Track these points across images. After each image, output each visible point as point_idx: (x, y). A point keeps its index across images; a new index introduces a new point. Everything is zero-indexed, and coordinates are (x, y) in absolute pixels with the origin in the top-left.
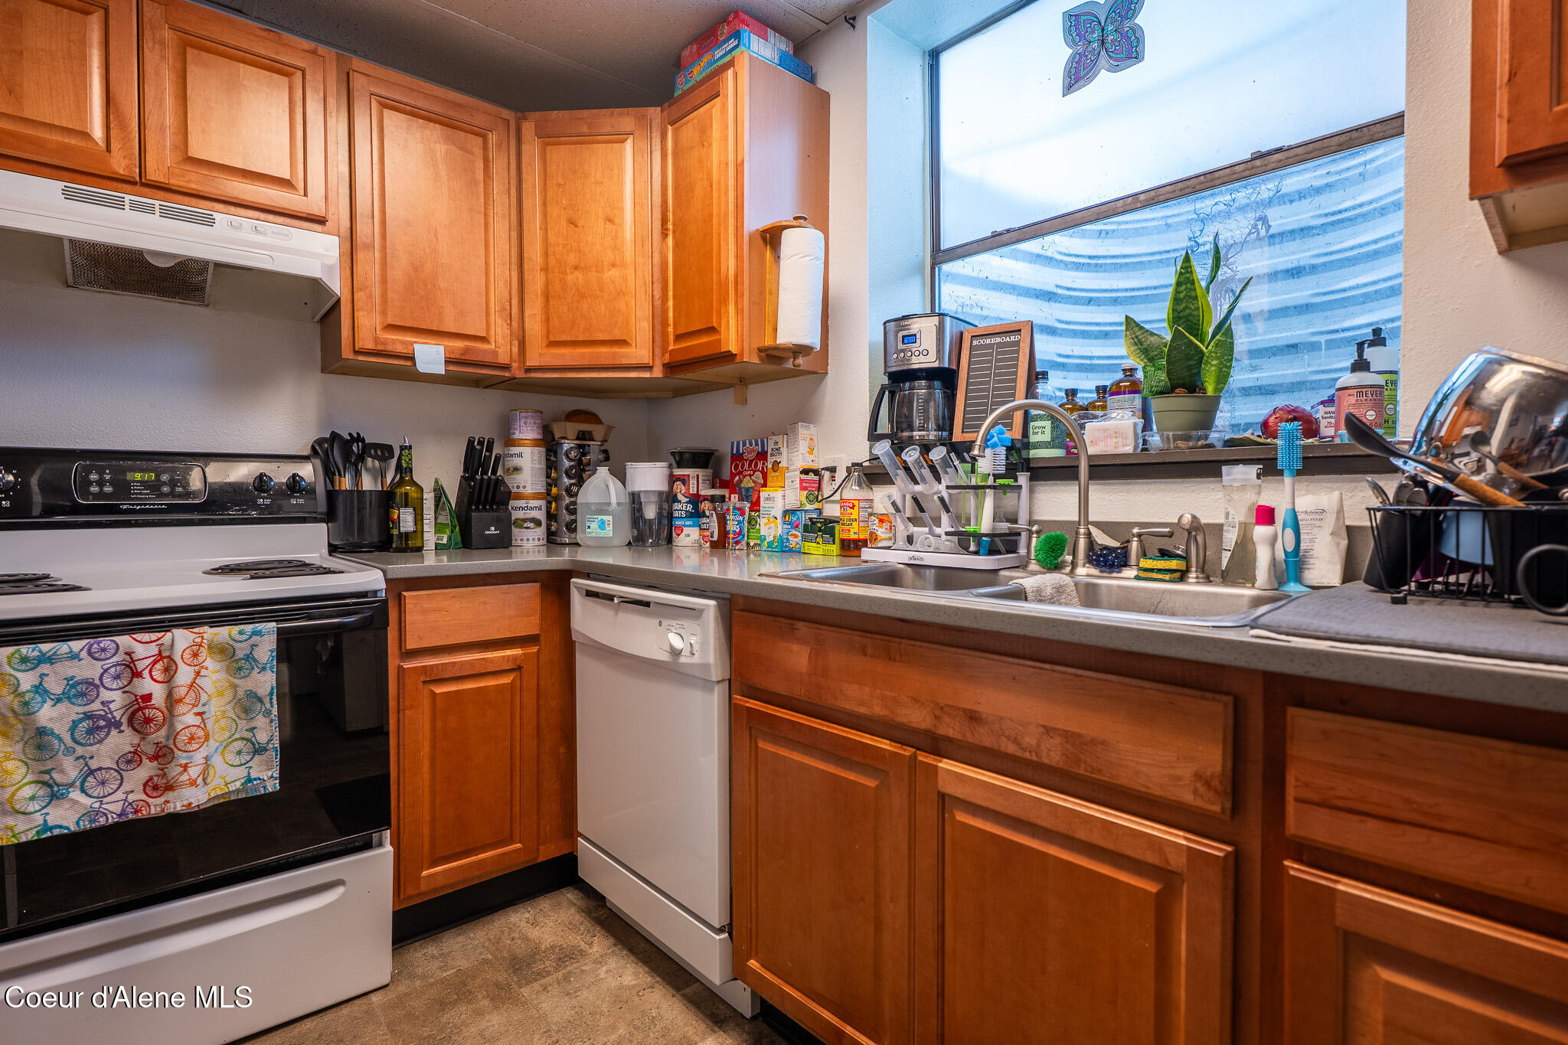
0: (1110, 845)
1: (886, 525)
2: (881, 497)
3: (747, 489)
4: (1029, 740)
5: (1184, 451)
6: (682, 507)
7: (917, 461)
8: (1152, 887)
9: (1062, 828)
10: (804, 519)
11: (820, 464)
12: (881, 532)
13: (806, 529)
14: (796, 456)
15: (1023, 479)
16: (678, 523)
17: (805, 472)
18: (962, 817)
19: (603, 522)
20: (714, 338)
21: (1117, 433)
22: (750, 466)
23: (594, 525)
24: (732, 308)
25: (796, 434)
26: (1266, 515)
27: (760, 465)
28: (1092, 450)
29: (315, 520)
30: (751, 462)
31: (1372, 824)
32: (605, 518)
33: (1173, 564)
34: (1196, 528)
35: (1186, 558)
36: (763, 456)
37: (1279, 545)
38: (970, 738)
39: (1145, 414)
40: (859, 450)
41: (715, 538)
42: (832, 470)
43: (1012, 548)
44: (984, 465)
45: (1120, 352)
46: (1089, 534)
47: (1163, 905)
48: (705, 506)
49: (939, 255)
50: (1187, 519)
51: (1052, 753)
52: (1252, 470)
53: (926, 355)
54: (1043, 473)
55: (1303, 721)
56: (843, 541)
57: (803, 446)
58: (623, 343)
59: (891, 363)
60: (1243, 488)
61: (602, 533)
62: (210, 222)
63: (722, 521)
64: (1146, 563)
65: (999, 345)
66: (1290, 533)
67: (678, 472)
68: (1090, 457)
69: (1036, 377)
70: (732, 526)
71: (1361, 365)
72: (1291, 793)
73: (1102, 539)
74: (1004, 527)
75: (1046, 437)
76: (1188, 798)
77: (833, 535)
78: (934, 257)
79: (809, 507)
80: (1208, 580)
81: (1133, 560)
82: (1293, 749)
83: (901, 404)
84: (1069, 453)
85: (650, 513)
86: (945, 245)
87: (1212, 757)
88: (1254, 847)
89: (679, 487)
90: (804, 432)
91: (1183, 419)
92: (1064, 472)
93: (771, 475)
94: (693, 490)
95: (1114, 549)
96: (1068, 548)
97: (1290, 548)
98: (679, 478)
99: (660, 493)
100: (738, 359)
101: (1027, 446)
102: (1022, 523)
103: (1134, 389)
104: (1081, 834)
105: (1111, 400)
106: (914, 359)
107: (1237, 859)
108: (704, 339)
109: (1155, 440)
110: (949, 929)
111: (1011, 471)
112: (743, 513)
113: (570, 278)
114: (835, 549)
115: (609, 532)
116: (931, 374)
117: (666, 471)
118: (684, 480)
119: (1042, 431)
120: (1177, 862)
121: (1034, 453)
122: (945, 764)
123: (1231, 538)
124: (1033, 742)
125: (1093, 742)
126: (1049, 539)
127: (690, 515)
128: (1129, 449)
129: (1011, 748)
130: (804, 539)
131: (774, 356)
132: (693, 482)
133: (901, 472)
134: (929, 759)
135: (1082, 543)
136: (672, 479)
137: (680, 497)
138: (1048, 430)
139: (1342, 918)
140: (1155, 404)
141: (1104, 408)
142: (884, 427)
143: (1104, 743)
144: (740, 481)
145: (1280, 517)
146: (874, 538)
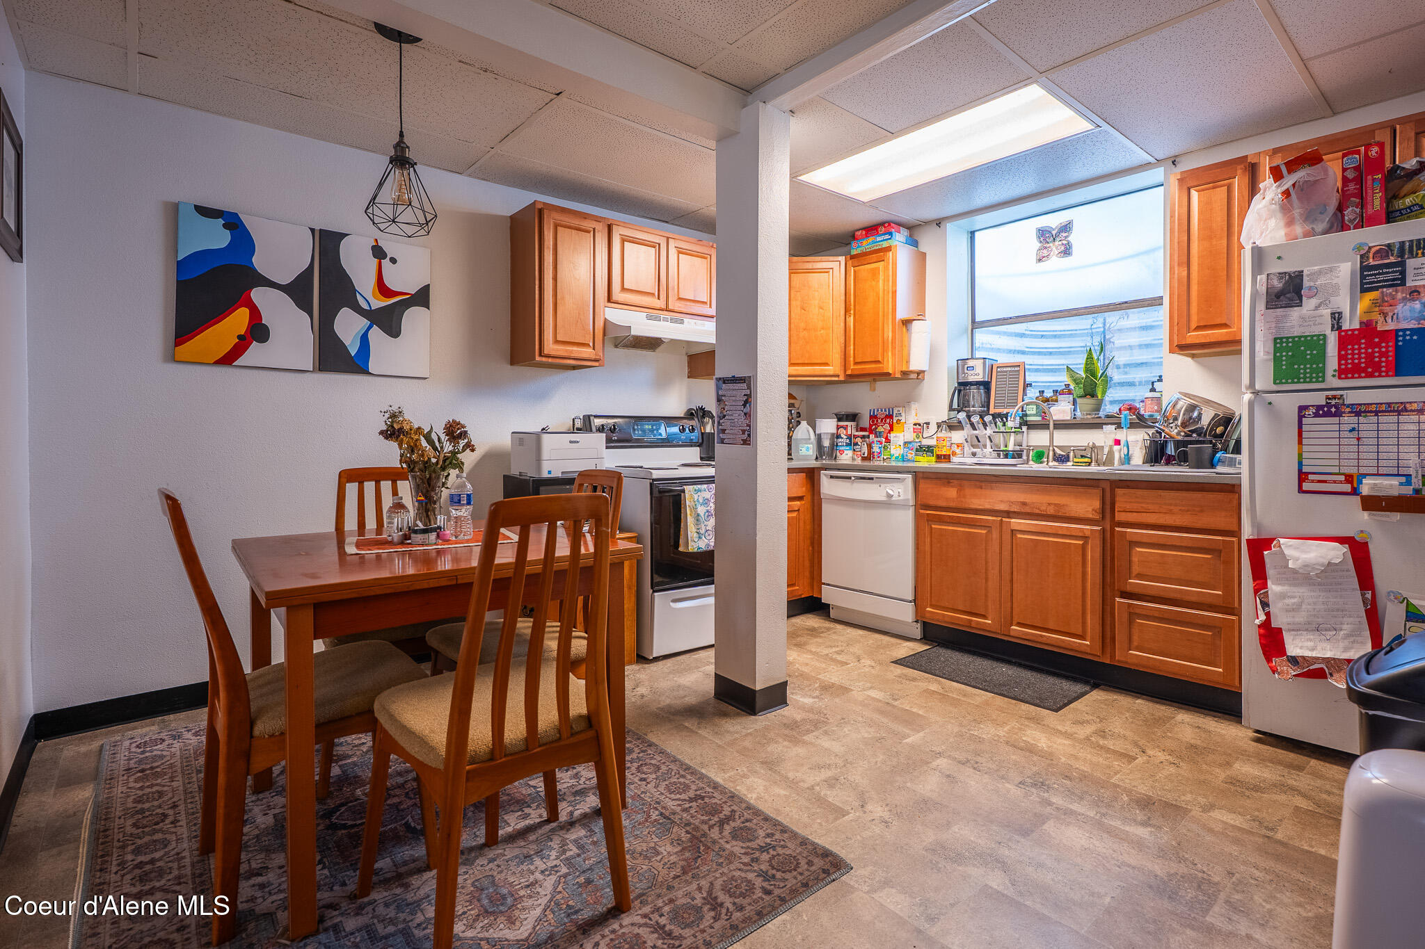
0: (1069, 534)
1: (960, 448)
2: (958, 436)
3: (880, 432)
4: (1043, 508)
5: (1089, 418)
6: (844, 440)
7: (978, 423)
8: (1081, 542)
9: (1054, 532)
10: (916, 445)
11: (921, 422)
12: (958, 451)
13: (917, 450)
14: (911, 417)
15: (1024, 428)
16: (842, 448)
17: (915, 424)
18: (1019, 536)
19: (808, 448)
20: (881, 365)
21: (1064, 412)
22: (882, 421)
23: (804, 449)
24: (890, 354)
25: (910, 407)
26: (1117, 442)
27: (888, 421)
28: (1055, 418)
29: (695, 446)
30: (882, 420)
31: (1135, 514)
32: (809, 446)
33: (1086, 460)
34: (1094, 447)
35: (1091, 458)
36: (891, 417)
37: (1122, 453)
38: (1023, 511)
39: (1074, 402)
40: (943, 415)
41: (866, 455)
42: (928, 424)
43: (1020, 456)
44: (1010, 424)
45: (1065, 378)
46: (1054, 450)
47: (1084, 547)
48: (859, 440)
49: (975, 325)
50: (1091, 444)
51: (1051, 511)
52: (1114, 427)
53: (978, 374)
54: (1032, 426)
55: (1119, 491)
56: (937, 455)
57: (913, 413)
58: (826, 364)
59: (960, 378)
60: (1110, 433)
61: (808, 453)
62: (682, 322)
63: (870, 447)
64: (1076, 460)
65: (1010, 371)
66: (1126, 448)
67: (841, 423)
68: (1054, 421)
69: (1027, 385)
70: (876, 449)
71: (1153, 390)
72: (1116, 510)
73: (1058, 452)
74: (1018, 448)
75: (1034, 412)
76: (1091, 516)
77: (933, 453)
78: (972, 325)
79: (917, 440)
80: (1099, 465)
81: (1071, 459)
82: (1117, 499)
83: (965, 396)
84: (1043, 418)
85: (826, 443)
86: (977, 319)
87: (1097, 504)
88: (1108, 528)
89: (842, 432)
90: (914, 406)
91: (1089, 407)
92: (1043, 426)
93: (895, 426)
94: (849, 433)
95: (1063, 455)
96: (1046, 455)
97: (1126, 453)
98: (842, 427)
99: (833, 434)
100: (892, 376)
101: (1026, 415)
102: (1024, 446)
103: (1070, 393)
104: (1060, 533)
105: (1060, 397)
106: (969, 377)
107: (1104, 531)
108: (873, 366)
109: (1078, 414)
110: (1015, 573)
111: (1021, 424)
112: (881, 443)
113: (801, 335)
114: (934, 459)
115: (811, 452)
116: (978, 383)
117: (836, 423)
118: (846, 428)
119: (1031, 410)
120: (1087, 534)
121: (1029, 419)
122: (1013, 520)
123: (1106, 450)
124: (1044, 508)
125: (1064, 505)
126: (1037, 453)
127: (847, 445)
128: (1069, 418)
129: (1037, 511)
130: (916, 455)
131: (906, 374)
132: (849, 428)
133: (969, 426)
134: (1008, 520)
135: (1051, 453)
136: (838, 427)
137: (842, 436)
138: (1035, 409)
139: (1128, 538)
140: (1079, 400)
141: (1057, 401)
142: (955, 406)
143: (1067, 505)
144: (876, 428)
145: (1122, 443)
146: (954, 454)
